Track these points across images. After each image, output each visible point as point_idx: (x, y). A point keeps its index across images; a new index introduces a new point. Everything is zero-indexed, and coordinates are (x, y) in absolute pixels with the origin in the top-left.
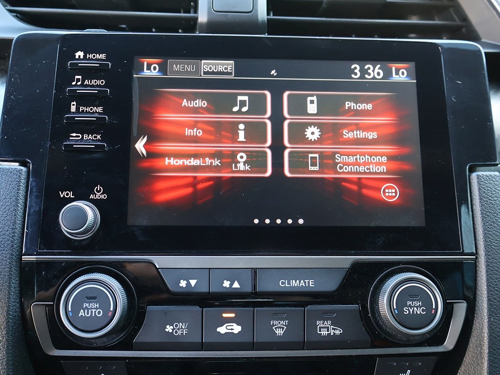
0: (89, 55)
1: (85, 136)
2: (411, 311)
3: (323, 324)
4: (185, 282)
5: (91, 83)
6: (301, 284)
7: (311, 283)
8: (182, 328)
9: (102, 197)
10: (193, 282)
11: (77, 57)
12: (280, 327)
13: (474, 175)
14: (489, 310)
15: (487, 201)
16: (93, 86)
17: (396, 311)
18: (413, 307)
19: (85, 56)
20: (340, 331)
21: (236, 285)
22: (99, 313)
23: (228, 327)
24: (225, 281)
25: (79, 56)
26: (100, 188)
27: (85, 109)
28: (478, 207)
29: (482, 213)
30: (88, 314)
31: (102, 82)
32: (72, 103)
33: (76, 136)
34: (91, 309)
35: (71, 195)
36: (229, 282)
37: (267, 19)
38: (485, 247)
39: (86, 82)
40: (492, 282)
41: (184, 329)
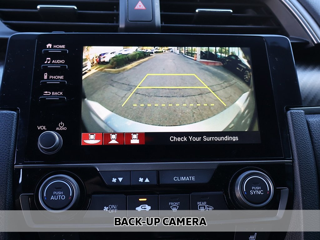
0: (55, 46)
1: (53, 93)
2: (255, 192)
3: (202, 204)
4: (116, 179)
5: (56, 62)
6: (187, 179)
7: (193, 178)
8: (114, 208)
9: (64, 129)
10: (120, 179)
11: (48, 47)
12: (175, 207)
13: (289, 112)
14: (302, 193)
15: (297, 127)
16: (57, 64)
17: (245, 193)
18: (256, 190)
19: (52, 47)
20: (212, 208)
21: (147, 180)
22: (63, 197)
23: (143, 207)
24: (140, 178)
25: (49, 47)
26: (62, 124)
27: (53, 77)
28: (292, 131)
29: (294, 134)
30: (56, 198)
31: (63, 62)
32: (45, 74)
33: (48, 93)
34: (58, 195)
35: (44, 128)
36: (142, 179)
37: (161, 26)
38: (297, 154)
39: (53, 62)
40: (303, 176)
41: (115, 209)
